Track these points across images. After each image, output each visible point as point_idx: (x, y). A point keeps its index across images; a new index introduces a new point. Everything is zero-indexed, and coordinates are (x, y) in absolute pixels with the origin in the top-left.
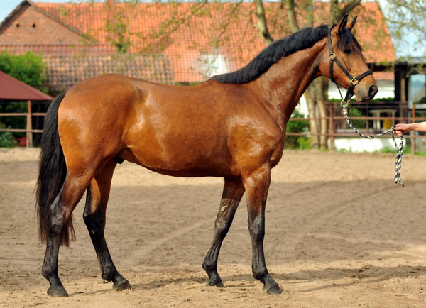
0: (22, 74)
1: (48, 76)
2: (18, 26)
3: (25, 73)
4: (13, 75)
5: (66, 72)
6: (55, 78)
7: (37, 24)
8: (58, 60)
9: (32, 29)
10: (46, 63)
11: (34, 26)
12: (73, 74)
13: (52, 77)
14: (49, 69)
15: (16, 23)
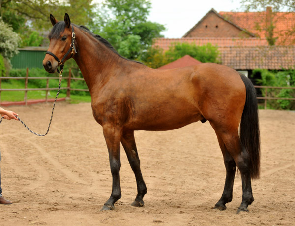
0: (204, 58)
1: (221, 60)
2: (206, 26)
3: (206, 57)
4: (198, 59)
5: (234, 57)
6: (226, 61)
7: (219, 25)
8: (229, 49)
9: (215, 28)
10: (221, 51)
11: (217, 27)
12: (238, 58)
13: (224, 60)
14: (223, 55)
15: (205, 24)
